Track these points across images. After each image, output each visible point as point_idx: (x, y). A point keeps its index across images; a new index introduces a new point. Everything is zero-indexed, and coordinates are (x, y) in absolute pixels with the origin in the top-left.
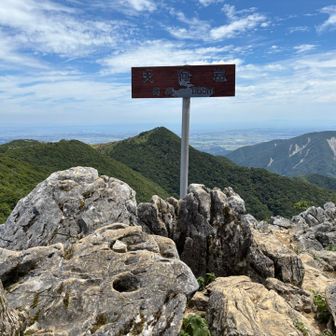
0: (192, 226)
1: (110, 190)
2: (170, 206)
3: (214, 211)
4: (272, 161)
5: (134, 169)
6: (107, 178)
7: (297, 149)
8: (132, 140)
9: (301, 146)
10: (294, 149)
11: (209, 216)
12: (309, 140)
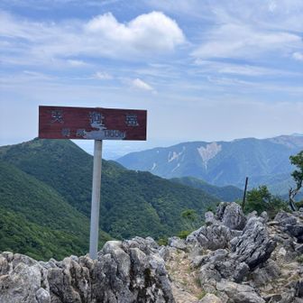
0: (110, 291)
1: (15, 277)
2: (85, 269)
3: (133, 273)
4: (155, 165)
5: (28, 173)
6: (11, 254)
7: (175, 156)
8: (27, 144)
9: (177, 153)
10: (172, 155)
11: (129, 281)
12: (184, 148)
